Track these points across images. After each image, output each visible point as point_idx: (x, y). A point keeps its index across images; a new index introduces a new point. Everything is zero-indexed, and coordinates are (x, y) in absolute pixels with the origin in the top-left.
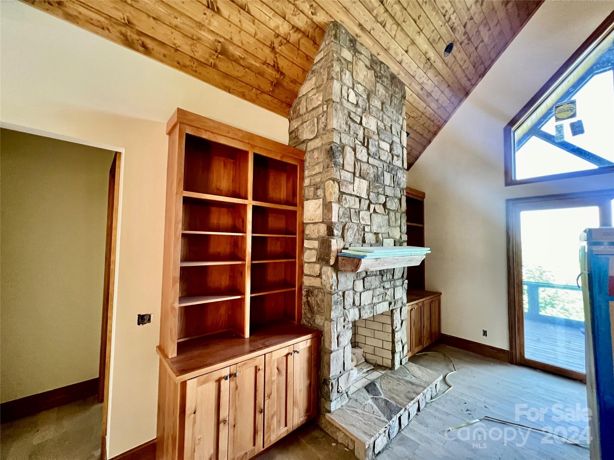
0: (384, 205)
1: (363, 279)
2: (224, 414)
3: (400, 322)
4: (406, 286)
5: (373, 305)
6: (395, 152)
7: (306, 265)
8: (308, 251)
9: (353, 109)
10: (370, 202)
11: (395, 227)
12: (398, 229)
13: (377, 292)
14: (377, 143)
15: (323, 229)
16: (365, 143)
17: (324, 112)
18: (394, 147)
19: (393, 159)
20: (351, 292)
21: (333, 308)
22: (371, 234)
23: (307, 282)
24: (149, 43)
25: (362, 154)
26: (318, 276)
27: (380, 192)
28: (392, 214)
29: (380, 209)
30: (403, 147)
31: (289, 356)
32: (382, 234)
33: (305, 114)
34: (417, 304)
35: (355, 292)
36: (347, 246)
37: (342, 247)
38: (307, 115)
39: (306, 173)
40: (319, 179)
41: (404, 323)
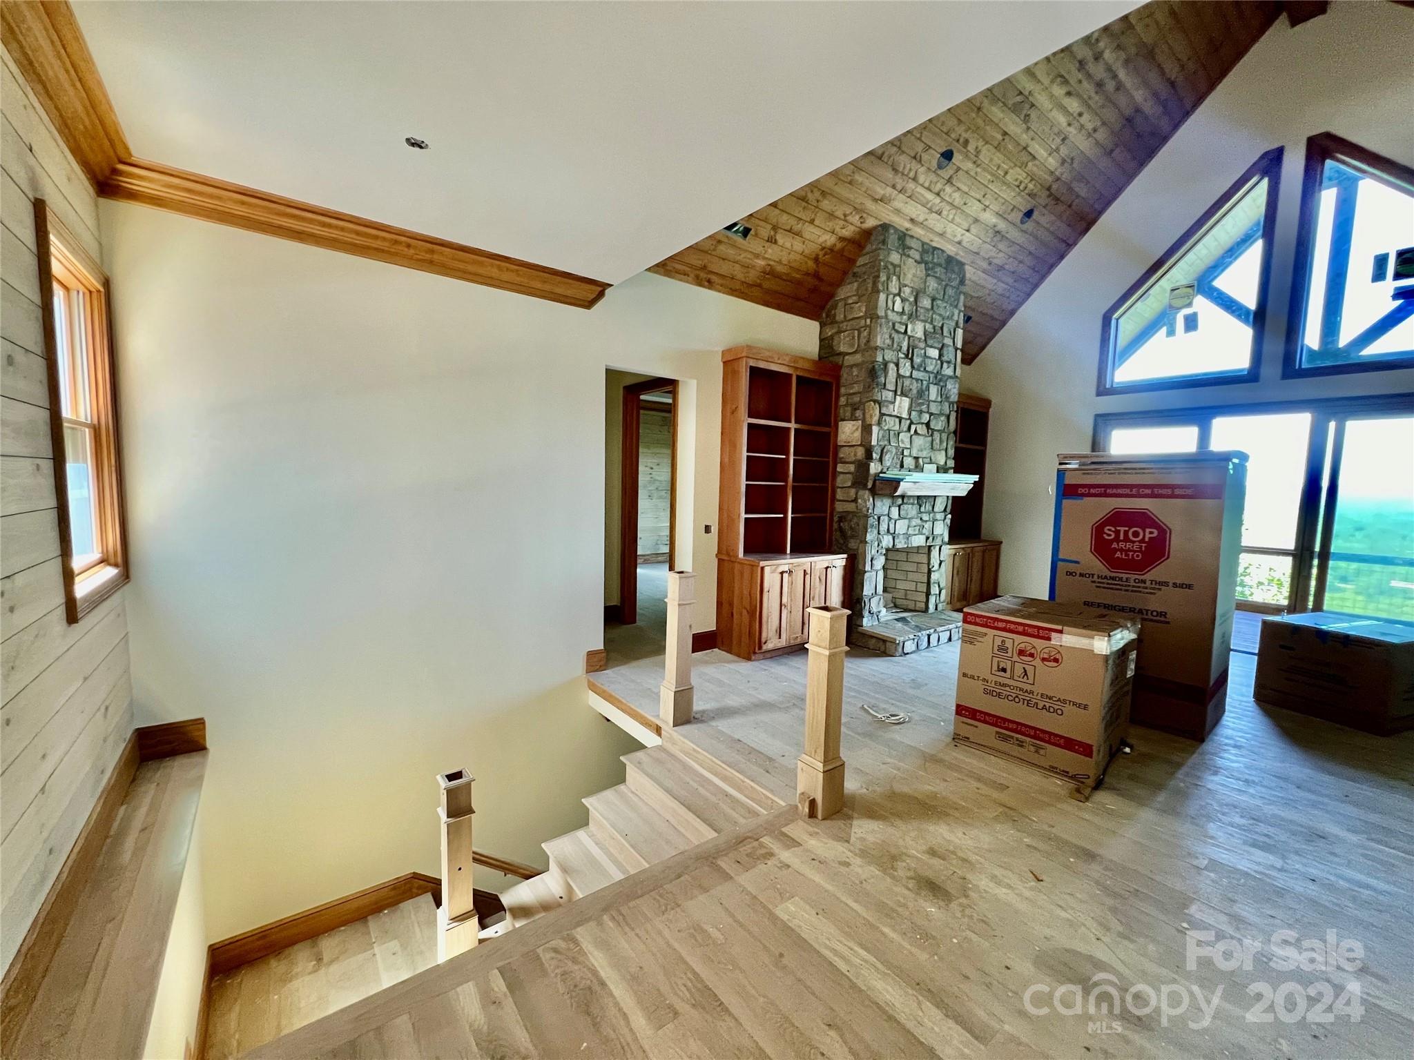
0: (928, 425)
1: (899, 506)
2: (784, 600)
3: (939, 562)
4: (948, 521)
5: (908, 536)
6: (945, 358)
7: (839, 490)
8: (842, 476)
9: (897, 318)
10: (912, 423)
11: (940, 450)
12: (944, 452)
13: (914, 522)
14: (923, 351)
15: (860, 452)
16: (909, 356)
17: (866, 326)
18: (945, 352)
19: (942, 367)
20: (886, 518)
21: (869, 530)
22: (910, 459)
23: (839, 507)
24: (714, 278)
25: (906, 370)
26: (852, 501)
27: (924, 410)
28: (937, 435)
29: (922, 430)
30: (956, 349)
31: (829, 569)
32: (923, 458)
33: (842, 322)
34: (963, 548)
35: (890, 519)
36: (885, 470)
37: (879, 471)
38: (845, 324)
39: (843, 390)
40: (858, 399)
41: (943, 564)
